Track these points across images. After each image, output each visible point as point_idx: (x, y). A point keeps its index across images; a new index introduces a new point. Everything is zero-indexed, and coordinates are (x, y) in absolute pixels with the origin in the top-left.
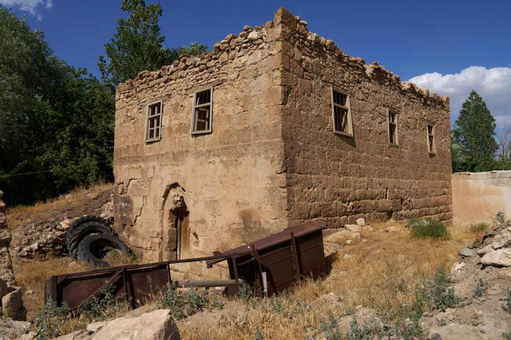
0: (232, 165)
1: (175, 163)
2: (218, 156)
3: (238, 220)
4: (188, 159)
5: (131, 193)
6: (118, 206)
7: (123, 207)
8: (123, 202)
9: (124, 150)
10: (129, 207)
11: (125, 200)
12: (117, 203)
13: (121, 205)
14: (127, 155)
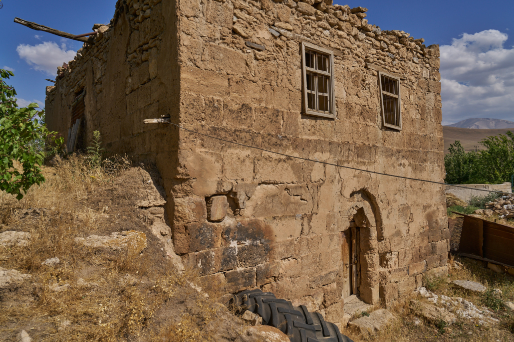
0: (418, 169)
1: (360, 159)
2: (406, 159)
3: (425, 223)
4: (377, 157)
5: (262, 215)
6: (214, 253)
7: (237, 250)
8: (234, 239)
9: (231, 111)
10: (259, 247)
11: (242, 232)
12: (211, 245)
13: (227, 249)
14: (243, 127)
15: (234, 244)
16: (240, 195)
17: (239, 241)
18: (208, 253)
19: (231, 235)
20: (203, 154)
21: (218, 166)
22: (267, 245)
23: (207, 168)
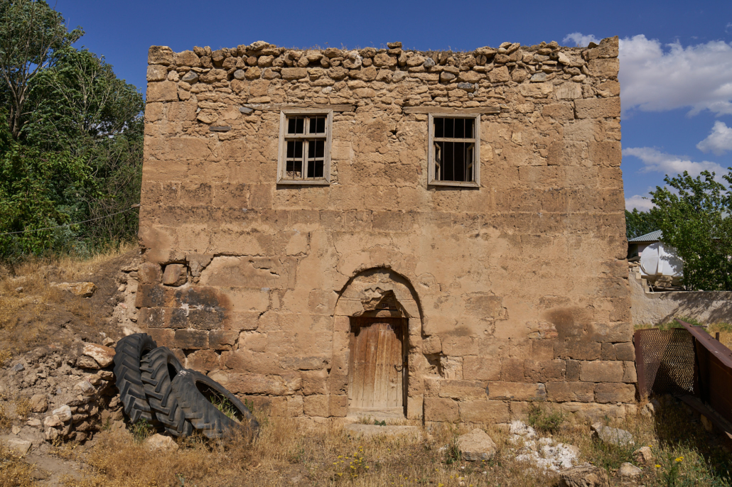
0: (528, 242)
1: (377, 230)
2: (494, 227)
3: (545, 325)
4: (416, 226)
5: (217, 284)
6: (164, 311)
7: (188, 312)
8: (185, 302)
9: (189, 192)
10: (212, 313)
11: (193, 298)
12: (161, 304)
13: (177, 310)
14: (201, 204)
15: (185, 307)
16: (192, 264)
17: (191, 304)
18: (158, 310)
19: (182, 297)
20: (159, 230)
21: (172, 239)
22: (221, 313)
23: (161, 240)
